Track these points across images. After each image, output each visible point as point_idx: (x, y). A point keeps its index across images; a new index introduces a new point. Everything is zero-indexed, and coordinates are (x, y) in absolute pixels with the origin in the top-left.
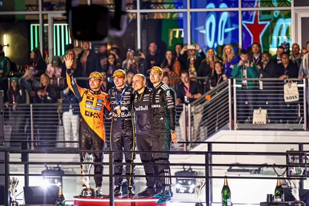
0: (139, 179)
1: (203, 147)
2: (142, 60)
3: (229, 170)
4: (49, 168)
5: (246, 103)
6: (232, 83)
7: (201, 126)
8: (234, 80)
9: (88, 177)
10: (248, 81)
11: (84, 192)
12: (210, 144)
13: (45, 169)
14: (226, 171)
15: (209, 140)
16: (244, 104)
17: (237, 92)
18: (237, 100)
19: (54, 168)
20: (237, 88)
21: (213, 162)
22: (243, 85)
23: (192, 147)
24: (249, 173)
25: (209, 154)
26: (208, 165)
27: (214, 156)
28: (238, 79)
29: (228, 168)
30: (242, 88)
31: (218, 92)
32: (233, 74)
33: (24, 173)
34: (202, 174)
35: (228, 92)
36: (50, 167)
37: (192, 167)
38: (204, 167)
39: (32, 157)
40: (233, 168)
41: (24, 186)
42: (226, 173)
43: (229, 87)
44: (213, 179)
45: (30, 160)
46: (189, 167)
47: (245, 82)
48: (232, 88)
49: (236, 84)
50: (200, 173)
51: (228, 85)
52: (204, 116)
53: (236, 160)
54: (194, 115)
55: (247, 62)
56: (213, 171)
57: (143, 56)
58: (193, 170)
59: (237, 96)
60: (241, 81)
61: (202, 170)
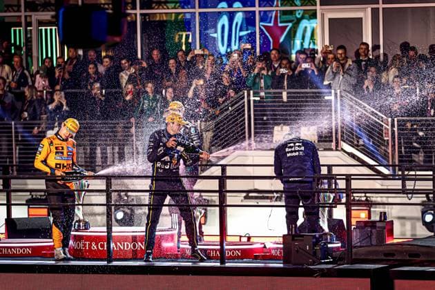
0: (141, 209)
1: (216, 171)
2: (143, 69)
3: (246, 198)
4: (34, 197)
5: (265, 118)
6: (249, 95)
7: (213, 146)
8: (252, 92)
9: (80, 207)
10: (265, 94)
11: (77, 224)
12: (224, 168)
13: (30, 197)
14: (243, 198)
15: (222, 162)
16: (262, 120)
17: (254, 106)
18: (255, 115)
19: (41, 196)
20: (254, 101)
21: (228, 189)
22: (262, 98)
23: (203, 171)
24: (269, 200)
25: (222, 179)
26: (222, 192)
27: (228, 182)
28: (256, 91)
29: (244, 194)
30: (259, 102)
33: (5, 202)
34: (215, 202)
35: (244, 106)
36: (36, 195)
37: (203, 194)
38: (218, 194)
39: (15, 184)
40: (251, 195)
41: (6, 217)
42: (242, 201)
43: (246, 100)
44: (228, 208)
45: (13, 187)
46: (198, 194)
47: (262, 94)
48: (249, 101)
49: (254, 97)
50: (212, 201)
51: (244, 98)
53: (254, 186)
54: (204, 133)
55: (264, 69)
56: (228, 198)
57: (145, 64)
58: (204, 197)
59: (255, 111)
60: (258, 93)
61: (215, 198)
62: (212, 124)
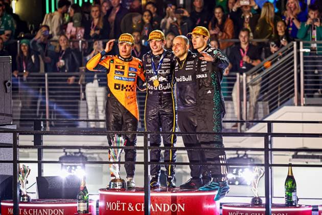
0: (181, 168)
1: (262, 128)
3: (294, 157)
4: (68, 154)
5: (316, 71)
6: (298, 47)
7: (259, 101)
8: (301, 43)
9: (117, 165)
10: (318, 45)
11: (112, 183)
12: (270, 123)
13: (63, 154)
14: (291, 157)
15: (269, 119)
16: (313, 73)
17: (304, 59)
18: (305, 68)
19: (75, 153)
20: (304, 53)
21: (274, 147)
22: (312, 50)
23: (248, 127)
24: (319, 160)
25: (268, 136)
26: (267, 150)
27: (274, 139)
28: (306, 42)
29: (293, 153)
30: (310, 54)
31: (280, 58)
32: (300, 35)
33: (37, 160)
34: (261, 161)
35: (293, 58)
36: (70, 153)
37: (248, 152)
38: (263, 153)
39: (47, 140)
40: (299, 153)
41: (37, 176)
42: (290, 160)
43: (295, 51)
44: (274, 168)
45: (45, 143)
46: (243, 152)
47: (314, 46)
48: (298, 54)
49: (304, 48)
50: (257, 159)
51: (292, 49)
52: (262, 89)
53: (303, 144)
54: (250, 87)
55: (317, 20)
56: (274, 157)
57: (186, 14)
58: (249, 156)
59: (304, 64)
60: (309, 45)
61: (261, 156)
62: (258, 77)
